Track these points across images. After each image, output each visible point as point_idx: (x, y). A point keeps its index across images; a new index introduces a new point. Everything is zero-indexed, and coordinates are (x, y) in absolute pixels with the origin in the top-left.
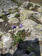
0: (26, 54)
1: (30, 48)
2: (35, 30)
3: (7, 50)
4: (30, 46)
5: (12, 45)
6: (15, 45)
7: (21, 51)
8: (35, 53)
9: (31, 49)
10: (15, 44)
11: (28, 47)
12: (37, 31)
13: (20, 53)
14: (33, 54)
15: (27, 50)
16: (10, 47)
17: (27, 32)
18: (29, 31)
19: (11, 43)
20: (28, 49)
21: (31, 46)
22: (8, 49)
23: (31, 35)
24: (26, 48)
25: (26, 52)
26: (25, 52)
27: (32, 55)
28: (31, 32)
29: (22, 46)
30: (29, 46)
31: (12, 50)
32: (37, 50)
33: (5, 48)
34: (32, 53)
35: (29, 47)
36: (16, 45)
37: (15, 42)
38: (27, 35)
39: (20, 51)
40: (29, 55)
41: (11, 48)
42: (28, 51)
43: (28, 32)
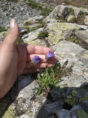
0: (64, 110)
1: (71, 99)
2: (80, 63)
3: (26, 102)
4: (71, 95)
5: (36, 92)
6: (41, 93)
7: (53, 104)
8: (82, 108)
9: (75, 100)
10: (41, 91)
11: (68, 97)
12: (85, 64)
13: (52, 107)
14: (78, 108)
15: (66, 101)
16: (32, 97)
17: (63, 67)
18: (68, 66)
19: (34, 88)
20: (68, 101)
21: (73, 94)
22: (29, 101)
23: (74, 73)
24: (63, 98)
25: (63, 105)
26: (61, 107)
27: (77, 110)
28: (72, 67)
29: (54, 94)
30: (69, 95)
31: (37, 103)
32: (86, 101)
33: (21, 98)
34: (76, 107)
35: (70, 97)
37: (40, 86)
38: (65, 72)
39: (51, 105)
40: (71, 111)
41: (33, 99)
42: (69, 103)
43: (66, 66)
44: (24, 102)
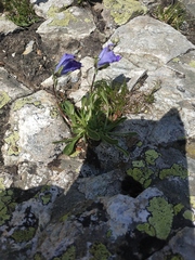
0: (121, 196)
1: (142, 169)
2: (178, 82)
3: (38, 171)
4: (144, 159)
5: (62, 148)
6: (74, 150)
7: (100, 177)
8: (165, 193)
9: (150, 172)
10: (75, 147)
11: (135, 163)
12: (188, 85)
13: (96, 186)
14: (154, 194)
15: (129, 174)
16: (51, 160)
17: (134, 91)
18: (146, 87)
19: (58, 139)
20: (134, 174)
21: (148, 159)
22: (45, 170)
23: (157, 106)
24: (124, 166)
25: (123, 182)
26: (118, 185)
27: (151, 198)
28: (155, 91)
29: (105, 155)
30: (138, 159)
31: (62, 174)
32: (176, 179)
33: (26, 162)
34: (150, 192)
35: (141, 164)
36: (78, 152)
37: (73, 135)
38: (136, 104)
39: (95, 179)
40: (137, 200)
41: (55, 164)
42: (136, 178)
43: (142, 89)
44: (33, 170)
